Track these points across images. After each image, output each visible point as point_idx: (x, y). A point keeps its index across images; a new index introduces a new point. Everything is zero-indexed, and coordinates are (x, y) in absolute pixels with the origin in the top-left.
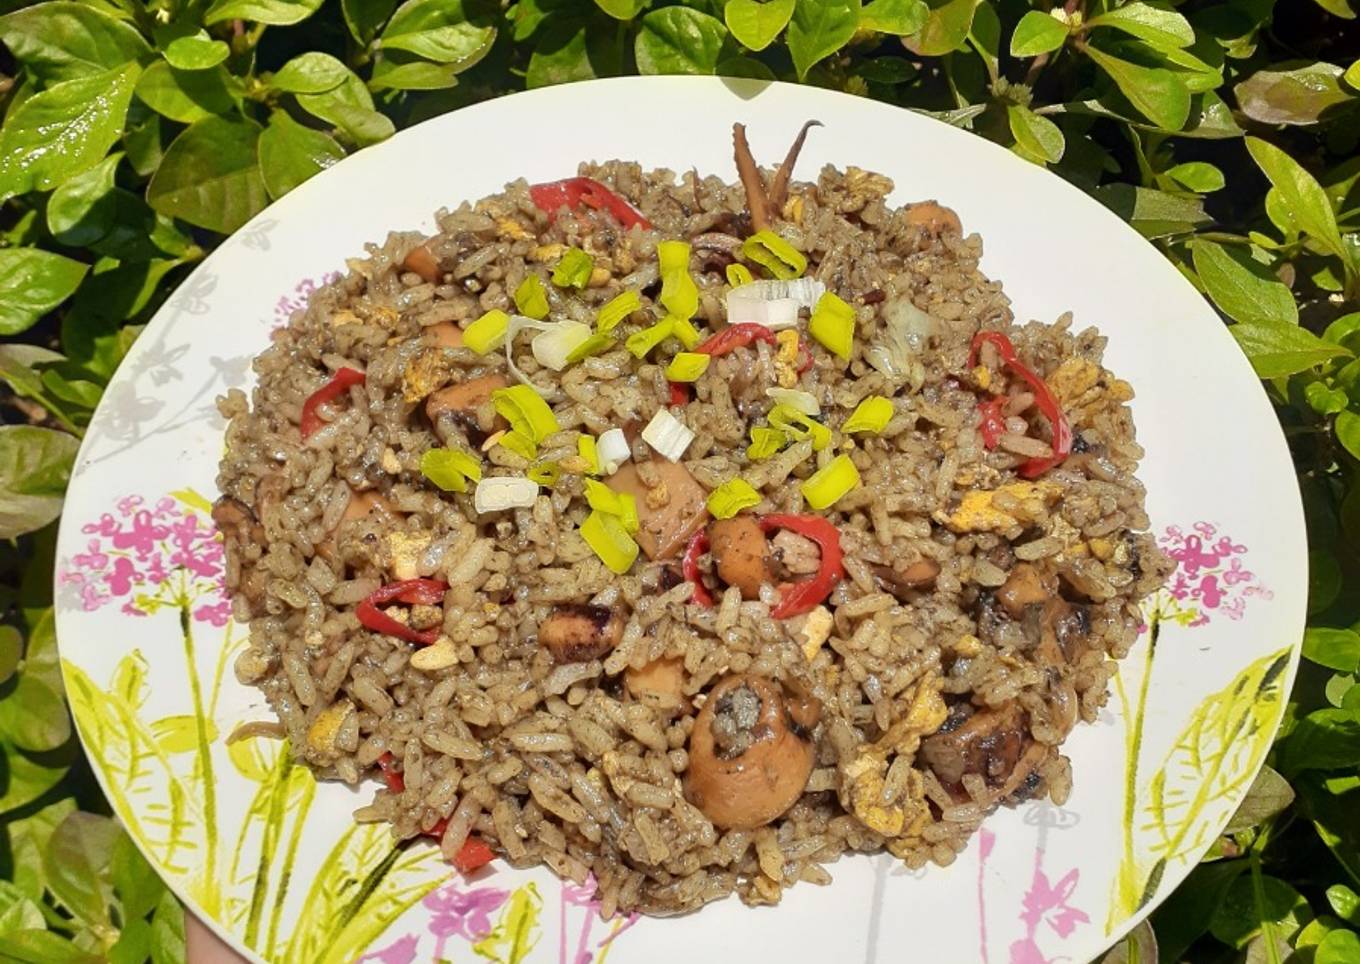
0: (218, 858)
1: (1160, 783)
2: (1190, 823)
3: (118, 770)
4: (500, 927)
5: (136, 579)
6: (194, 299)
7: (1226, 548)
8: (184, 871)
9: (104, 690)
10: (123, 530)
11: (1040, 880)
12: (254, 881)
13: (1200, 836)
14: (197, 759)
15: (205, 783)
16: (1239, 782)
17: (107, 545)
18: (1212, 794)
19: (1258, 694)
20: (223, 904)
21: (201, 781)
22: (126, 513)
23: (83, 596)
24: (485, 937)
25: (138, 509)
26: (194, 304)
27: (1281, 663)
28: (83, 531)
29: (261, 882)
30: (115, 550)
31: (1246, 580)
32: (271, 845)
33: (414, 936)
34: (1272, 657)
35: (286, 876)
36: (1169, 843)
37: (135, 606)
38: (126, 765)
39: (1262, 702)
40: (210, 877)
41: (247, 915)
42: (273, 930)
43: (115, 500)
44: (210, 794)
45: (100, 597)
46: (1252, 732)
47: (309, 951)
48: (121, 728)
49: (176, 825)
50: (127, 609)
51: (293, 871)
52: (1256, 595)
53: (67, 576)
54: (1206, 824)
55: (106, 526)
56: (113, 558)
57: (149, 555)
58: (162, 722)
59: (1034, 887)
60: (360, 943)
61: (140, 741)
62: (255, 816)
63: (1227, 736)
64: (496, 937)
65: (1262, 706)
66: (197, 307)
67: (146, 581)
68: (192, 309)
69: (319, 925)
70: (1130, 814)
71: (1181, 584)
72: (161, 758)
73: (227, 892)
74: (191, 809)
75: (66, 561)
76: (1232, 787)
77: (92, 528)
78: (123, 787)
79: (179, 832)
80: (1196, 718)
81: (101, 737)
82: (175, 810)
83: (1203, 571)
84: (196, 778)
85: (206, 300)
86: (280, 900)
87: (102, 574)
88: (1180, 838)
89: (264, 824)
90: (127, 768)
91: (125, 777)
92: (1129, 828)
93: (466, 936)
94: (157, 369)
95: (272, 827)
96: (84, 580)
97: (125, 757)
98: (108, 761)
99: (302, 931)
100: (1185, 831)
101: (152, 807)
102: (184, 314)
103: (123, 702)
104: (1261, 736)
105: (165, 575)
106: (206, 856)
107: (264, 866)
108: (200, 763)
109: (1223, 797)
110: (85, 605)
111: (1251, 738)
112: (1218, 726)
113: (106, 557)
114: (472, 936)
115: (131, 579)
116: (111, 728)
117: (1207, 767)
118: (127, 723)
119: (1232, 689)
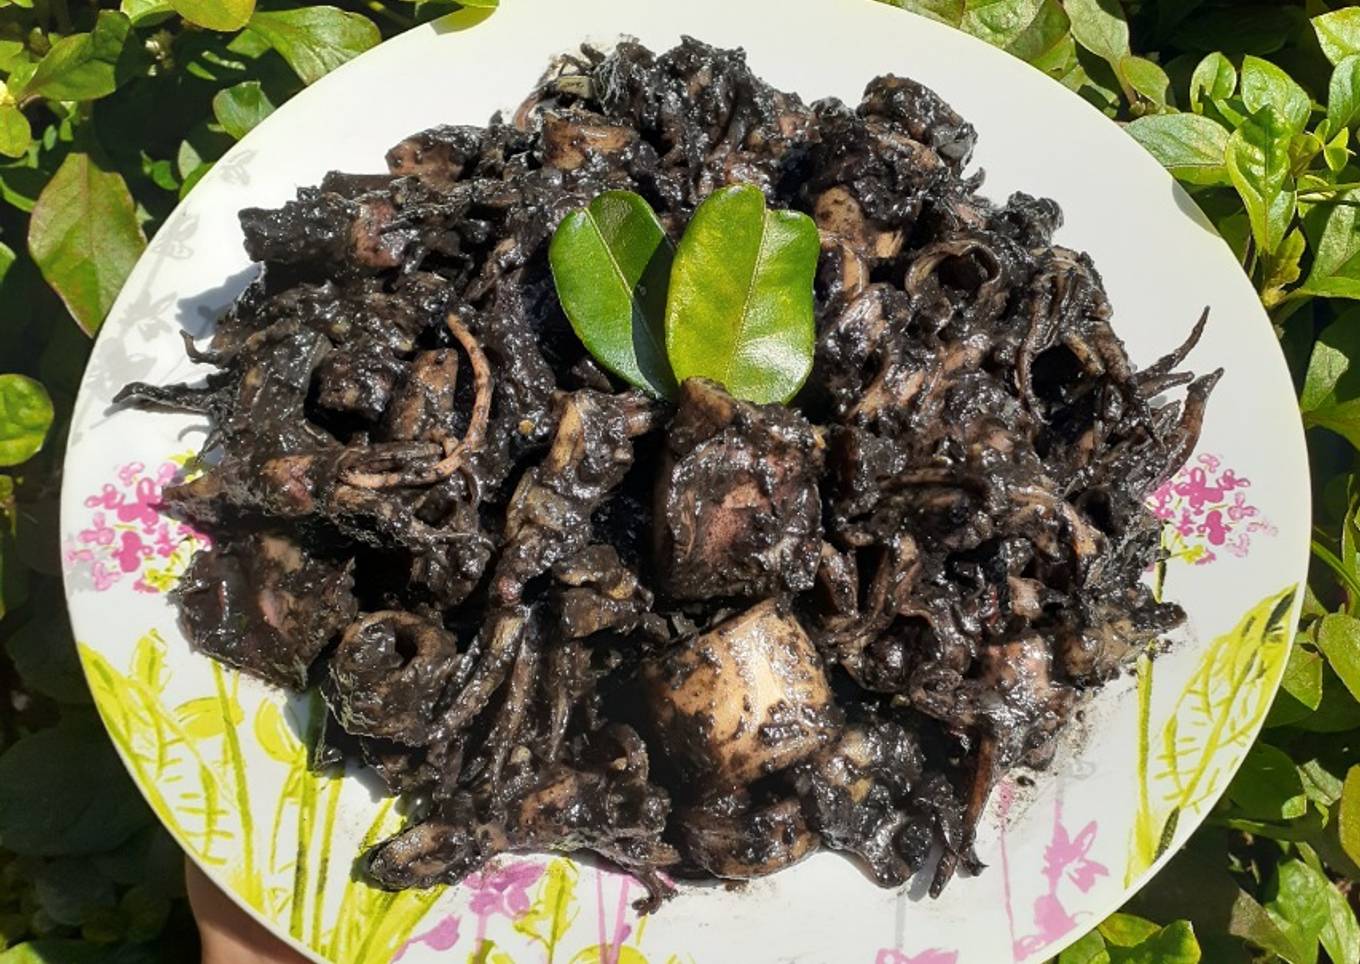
0: (255, 846)
1: (1172, 730)
2: (1202, 771)
3: (148, 760)
4: (539, 902)
5: (145, 554)
6: (177, 243)
7: (1230, 481)
8: (222, 862)
9: (125, 674)
10: (127, 502)
11: (1060, 832)
12: (293, 868)
13: (1211, 784)
14: (225, 744)
15: (235, 768)
16: (1248, 727)
17: (112, 518)
18: (1222, 740)
19: (1264, 636)
20: (265, 894)
21: (231, 766)
22: (128, 483)
23: (93, 575)
24: (525, 913)
25: (139, 477)
26: (177, 249)
27: (1286, 603)
28: (86, 503)
29: (300, 869)
30: (120, 523)
31: (1251, 515)
32: (307, 830)
33: (456, 916)
34: (1277, 597)
35: (325, 861)
36: (1181, 791)
37: (148, 582)
38: (154, 753)
39: (1268, 644)
40: (249, 868)
41: (290, 904)
42: (317, 918)
43: (115, 468)
44: (241, 778)
45: (111, 574)
46: (1260, 676)
47: (354, 938)
48: (145, 714)
49: (211, 813)
50: (139, 586)
51: (331, 856)
52: (1260, 530)
53: (74, 554)
54: (1218, 771)
55: (108, 498)
56: (120, 532)
57: (156, 527)
58: (185, 705)
59: (1054, 841)
60: (403, 927)
61: (165, 727)
62: (289, 800)
63: (1236, 678)
64: (536, 913)
65: (1269, 648)
66: (181, 252)
67: (155, 555)
68: (175, 254)
69: (362, 912)
70: (1144, 762)
71: (1186, 520)
72: (188, 744)
73: (268, 883)
74: (224, 797)
75: (70, 538)
76: (1241, 733)
77: (94, 501)
78: (154, 777)
79: (215, 821)
80: (1205, 661)
81: (127, 725)
82: (208, 799)
83: (1208, 506)
84: (226, 762)
85: (189, 243)
86: (321, 887)
87: (110, 551)
88: (1192, 786)
89: (297, 808)
90: (155, 757)
91: (156, 765)
92: (1144, 778)
93: (507, 914)
94: (143, 322)
95: (306, 811)
96: (92, 558)
97: (153, 745)
98: (136, 750)
99: (346, 918)
100: (1197, 779)
101: (185, 796)
102: (168, 260)
103: (145, 687)
104: (1268, 679)
105: (174, 548)
106: (242, 846)
107: (301, 854)
108: (228, 747)
109: (1233, 743)
110: (97, 584)
111: (1259, 681)
112: (1227, 670)
113: (111, 531)
114: (513, 913)
115: (140, 554)
116: (136, 715)
117: (1217, 712)
118: (150, 709)
119: (1241, 629)
